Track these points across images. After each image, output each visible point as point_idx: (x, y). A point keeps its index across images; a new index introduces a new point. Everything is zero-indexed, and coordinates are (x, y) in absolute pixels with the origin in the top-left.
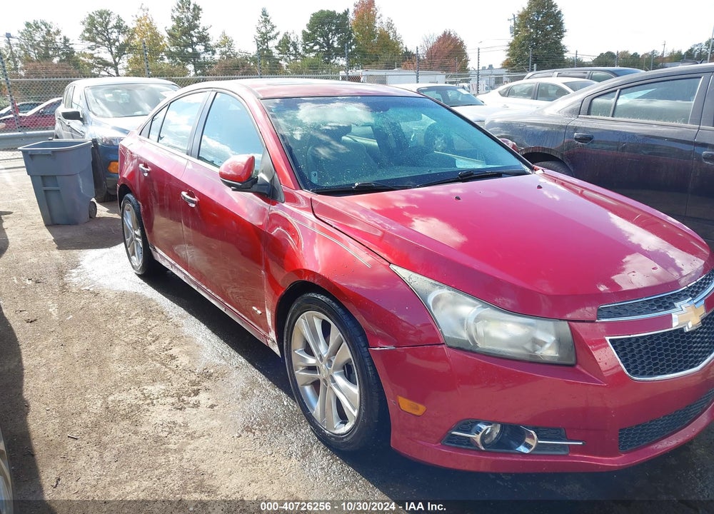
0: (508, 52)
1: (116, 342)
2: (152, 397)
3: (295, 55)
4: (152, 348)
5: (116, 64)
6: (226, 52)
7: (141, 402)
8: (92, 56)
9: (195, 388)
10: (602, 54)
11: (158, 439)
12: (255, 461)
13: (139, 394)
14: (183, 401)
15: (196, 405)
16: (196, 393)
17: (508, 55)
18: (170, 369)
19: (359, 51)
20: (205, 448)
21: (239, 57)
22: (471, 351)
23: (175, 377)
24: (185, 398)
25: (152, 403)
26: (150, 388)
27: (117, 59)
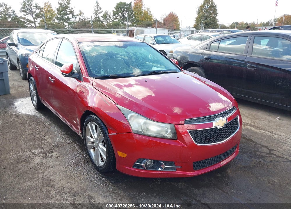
0: (195, 21)
1: (24, 134)
2: (35, 154)
3: (110, 20)
4: (38, 136)
5: (35, 22)
6: (81, 18)
7: (31, 156)
8: (24, 18)
9: (52, 150)
10: (233, 23)
11: (35, 169)
12: (70, 176)
13: (30, 153)
14: (47, 155)
15: (52, 157)
16: (52, 152)
17: (196, 22)
18: (43, 144)
19: (136, 19)
20: (52, 171)
21: (86, 20)
22: (142, 135)
23: (45, 147)
24: (48, 154)
25: (35, 156)
26: (35, 151)
27: (35, 20)
